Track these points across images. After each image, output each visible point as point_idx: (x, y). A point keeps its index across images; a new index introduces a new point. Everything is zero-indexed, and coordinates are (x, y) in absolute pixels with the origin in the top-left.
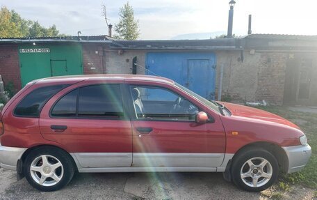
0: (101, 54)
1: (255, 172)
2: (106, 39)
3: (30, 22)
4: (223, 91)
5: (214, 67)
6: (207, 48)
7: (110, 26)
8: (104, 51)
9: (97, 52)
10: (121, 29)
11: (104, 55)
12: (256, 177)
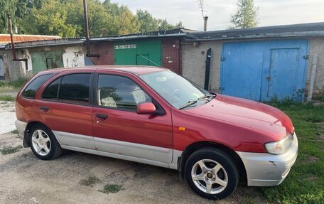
0: (178, 47)
1: (210, 176)
2: (182, 32)
3: (160, 21)
4: (315, 88)
5: (306, 58)
6: (296, 34)
7: (206, 18)
8: (180, 44)
9: (174, 46)
10: (238, 20)
11: (180, 48)
12: (210, 182)
